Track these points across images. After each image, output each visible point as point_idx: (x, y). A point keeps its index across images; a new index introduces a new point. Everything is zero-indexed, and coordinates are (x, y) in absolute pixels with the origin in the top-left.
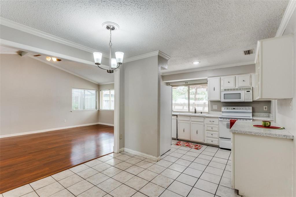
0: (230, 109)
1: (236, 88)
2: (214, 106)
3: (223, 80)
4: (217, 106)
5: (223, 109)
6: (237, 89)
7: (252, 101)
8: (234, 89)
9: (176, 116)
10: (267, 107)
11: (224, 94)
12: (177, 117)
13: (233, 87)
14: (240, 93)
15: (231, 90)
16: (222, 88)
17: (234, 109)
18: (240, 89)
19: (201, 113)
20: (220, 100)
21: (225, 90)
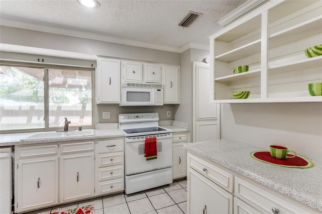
0: (132, 118)
1: (144, 83)
2: (104, 113)
3: (125, 66)
4: (109, 113)
5: (122, 118)
6: (145, 85)
7: (163, 105)
8: (142, 85)
9: (9, 149)
10: (170, 112)
11: (127, 92)
12: (13, 150)
13: (140, 82)
14: (150, 92)
15: (137, 85)
16: (123, 82)
17: (137, 117)
18: (149, 86)
19: (80, 129)
20: (119, 102)
21: (129, 85)
